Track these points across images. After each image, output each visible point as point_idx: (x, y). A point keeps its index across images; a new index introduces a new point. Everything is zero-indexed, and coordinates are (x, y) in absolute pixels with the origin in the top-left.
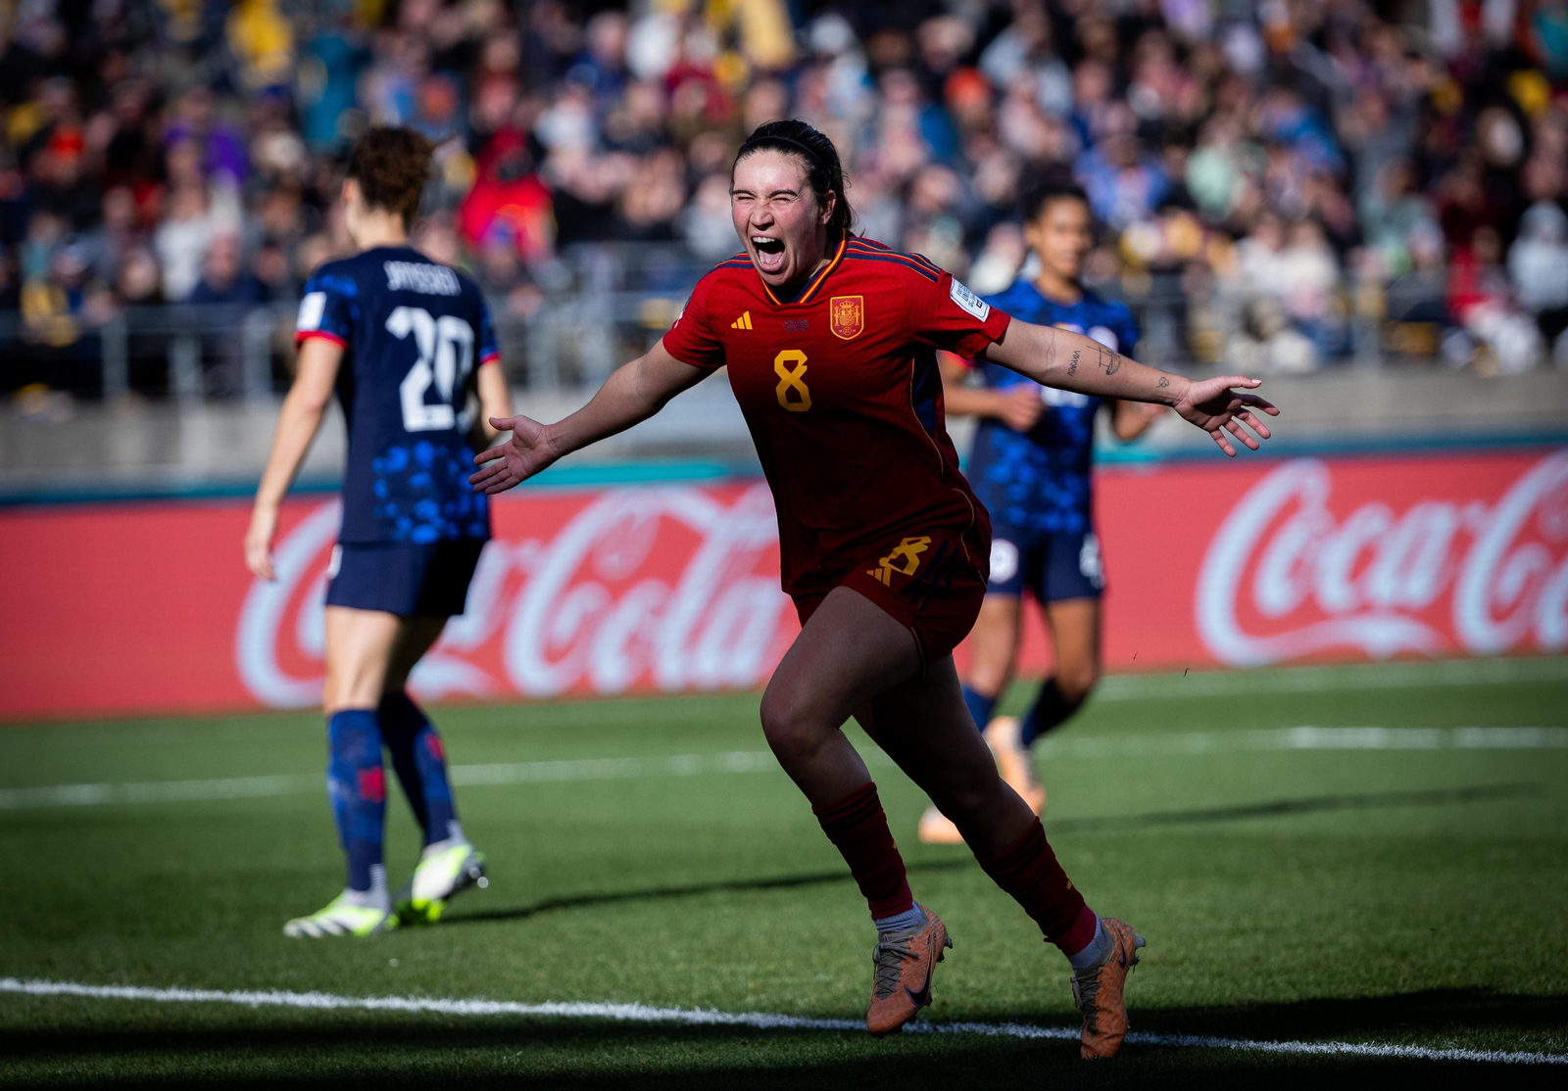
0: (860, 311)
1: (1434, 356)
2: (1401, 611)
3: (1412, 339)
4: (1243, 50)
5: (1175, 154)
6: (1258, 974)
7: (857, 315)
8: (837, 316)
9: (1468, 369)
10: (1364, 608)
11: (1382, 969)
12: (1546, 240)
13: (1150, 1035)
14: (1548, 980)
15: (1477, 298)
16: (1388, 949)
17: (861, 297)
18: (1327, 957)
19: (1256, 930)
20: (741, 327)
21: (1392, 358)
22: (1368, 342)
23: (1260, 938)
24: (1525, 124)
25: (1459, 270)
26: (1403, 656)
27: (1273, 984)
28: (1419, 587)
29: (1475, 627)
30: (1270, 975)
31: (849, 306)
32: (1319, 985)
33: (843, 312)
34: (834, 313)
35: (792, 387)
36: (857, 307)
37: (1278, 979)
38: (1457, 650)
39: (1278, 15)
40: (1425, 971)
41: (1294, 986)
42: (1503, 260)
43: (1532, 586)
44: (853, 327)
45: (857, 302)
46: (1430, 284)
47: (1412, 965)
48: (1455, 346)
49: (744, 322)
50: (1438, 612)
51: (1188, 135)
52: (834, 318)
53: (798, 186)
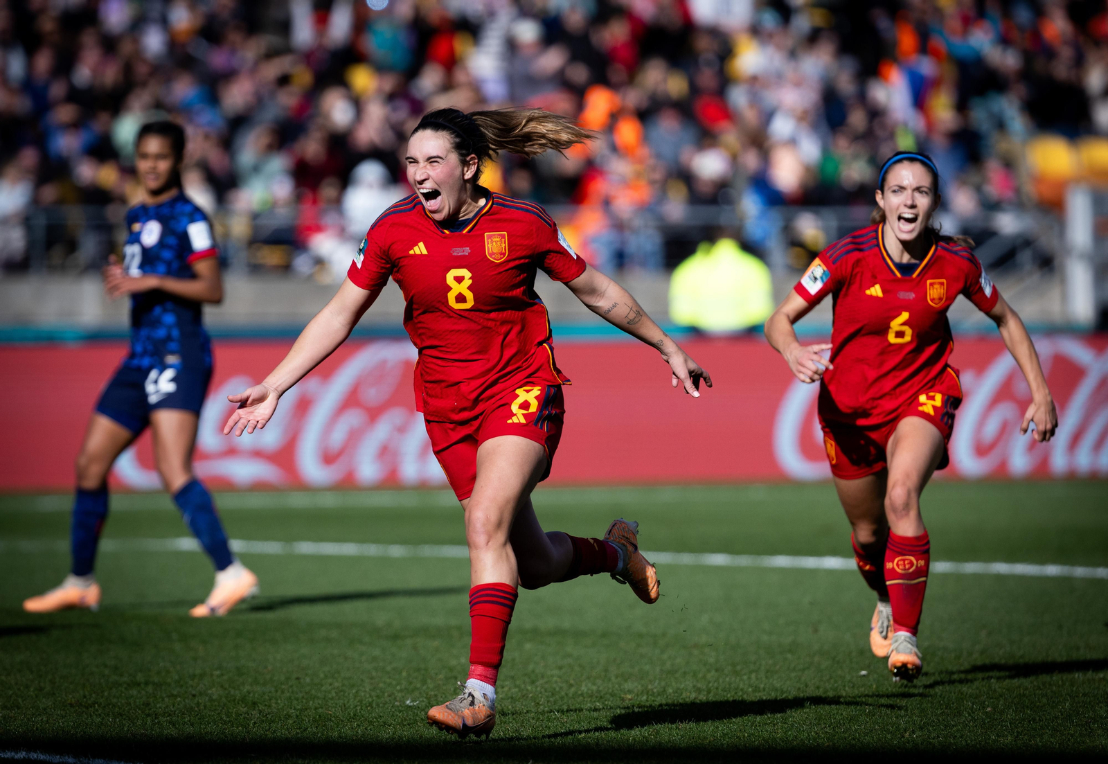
0: (505, 243)
1: (286, 269)
2: (258, 454)
3: (271, 256)
4: (154, 42)
5: (104, 117)
6: (148, 715)
7: (503, 245)
8: (490, 246)
9: (310, 278)
10: (231, 452)
11: (238, 714)
12: (371, 186)
13: (69, 757)
14: (358, 725)
15: (318, 229)
16: (243, 700)
17: (505, 233)
18: (198, 704)
19: (147, 684)
20: (418, 252)
21: (256, 269)
22: (239, 258)
23: (150, 689)
24: (358, 103)
25: (307, 208)
26: (259, 487)
27: (159, 722)
28: (271, 438)
29: (311, 468)
30: (157, 716)
31: (498, 239)
32: (192, 725)
33: (494, 243)
34: (488, 244)
35: (460, 294)
36: (503, 240)
37: (162, 719)
38: (297, 483)
39: (182, 18)
40: (269, 717)
41: (174, 725)
42: (338, 202)
43: (354, 438)
44: (501, 254)
45: (503, 236)
46: (283, 216)
47: (260, 712)
48: (302, 263)
49: (420, 249)
50: (284, 456)
51: (114, 102)
52: (488, 247)
53: (445, 153)
